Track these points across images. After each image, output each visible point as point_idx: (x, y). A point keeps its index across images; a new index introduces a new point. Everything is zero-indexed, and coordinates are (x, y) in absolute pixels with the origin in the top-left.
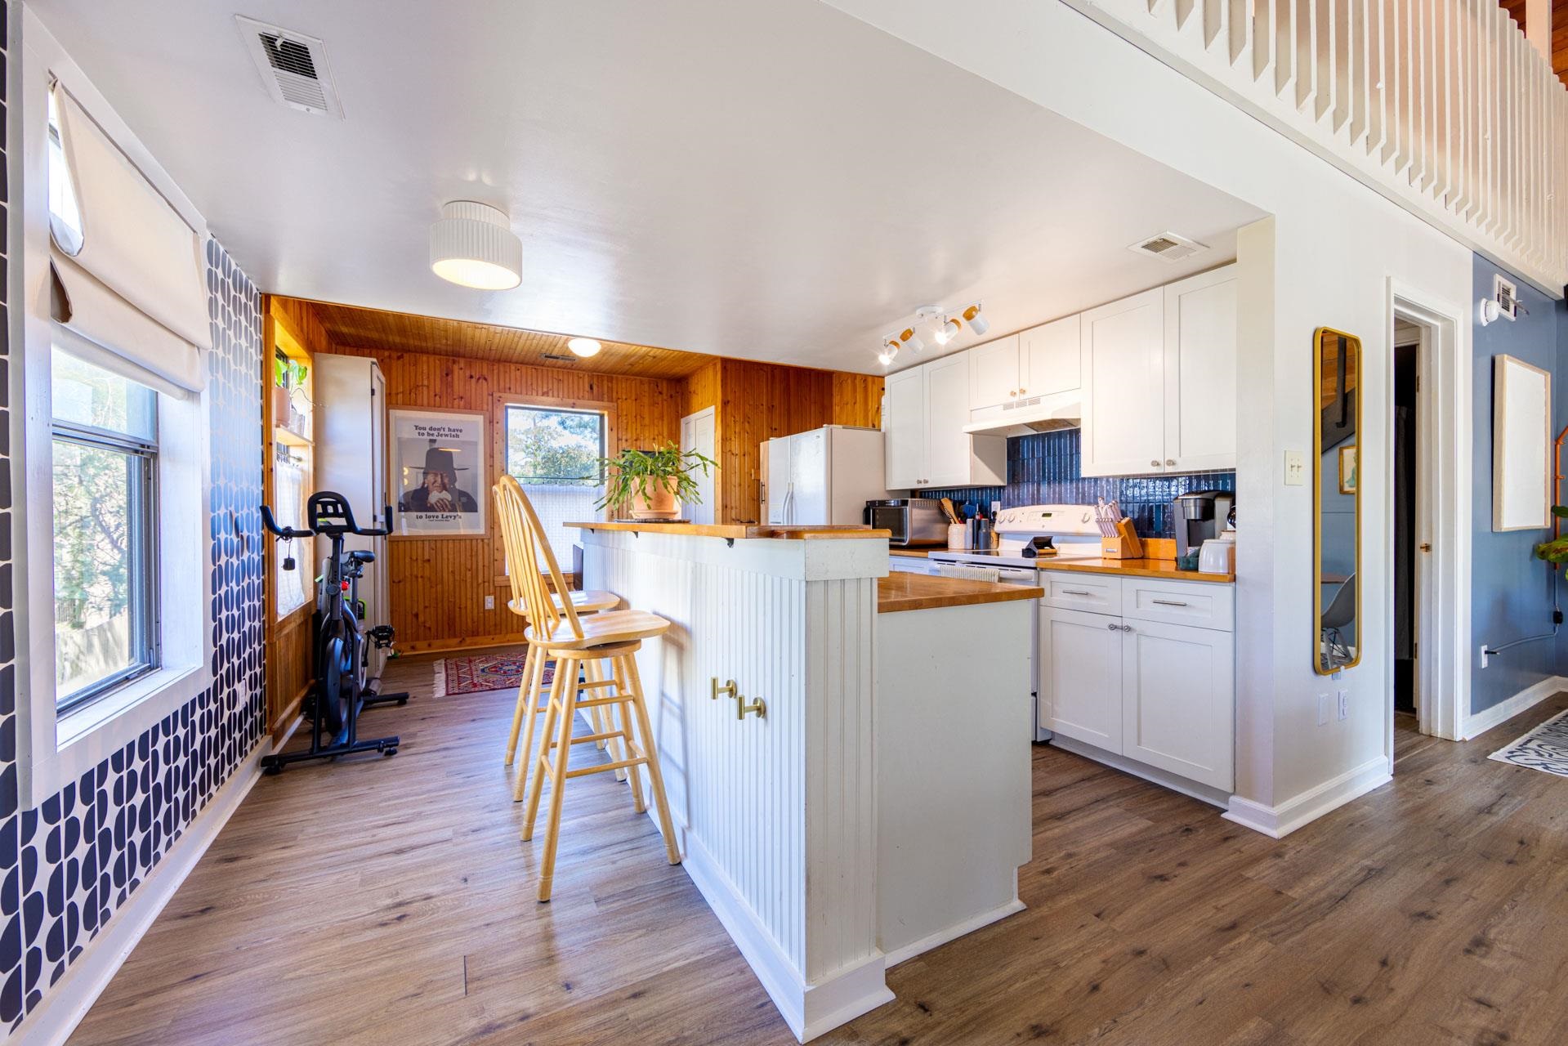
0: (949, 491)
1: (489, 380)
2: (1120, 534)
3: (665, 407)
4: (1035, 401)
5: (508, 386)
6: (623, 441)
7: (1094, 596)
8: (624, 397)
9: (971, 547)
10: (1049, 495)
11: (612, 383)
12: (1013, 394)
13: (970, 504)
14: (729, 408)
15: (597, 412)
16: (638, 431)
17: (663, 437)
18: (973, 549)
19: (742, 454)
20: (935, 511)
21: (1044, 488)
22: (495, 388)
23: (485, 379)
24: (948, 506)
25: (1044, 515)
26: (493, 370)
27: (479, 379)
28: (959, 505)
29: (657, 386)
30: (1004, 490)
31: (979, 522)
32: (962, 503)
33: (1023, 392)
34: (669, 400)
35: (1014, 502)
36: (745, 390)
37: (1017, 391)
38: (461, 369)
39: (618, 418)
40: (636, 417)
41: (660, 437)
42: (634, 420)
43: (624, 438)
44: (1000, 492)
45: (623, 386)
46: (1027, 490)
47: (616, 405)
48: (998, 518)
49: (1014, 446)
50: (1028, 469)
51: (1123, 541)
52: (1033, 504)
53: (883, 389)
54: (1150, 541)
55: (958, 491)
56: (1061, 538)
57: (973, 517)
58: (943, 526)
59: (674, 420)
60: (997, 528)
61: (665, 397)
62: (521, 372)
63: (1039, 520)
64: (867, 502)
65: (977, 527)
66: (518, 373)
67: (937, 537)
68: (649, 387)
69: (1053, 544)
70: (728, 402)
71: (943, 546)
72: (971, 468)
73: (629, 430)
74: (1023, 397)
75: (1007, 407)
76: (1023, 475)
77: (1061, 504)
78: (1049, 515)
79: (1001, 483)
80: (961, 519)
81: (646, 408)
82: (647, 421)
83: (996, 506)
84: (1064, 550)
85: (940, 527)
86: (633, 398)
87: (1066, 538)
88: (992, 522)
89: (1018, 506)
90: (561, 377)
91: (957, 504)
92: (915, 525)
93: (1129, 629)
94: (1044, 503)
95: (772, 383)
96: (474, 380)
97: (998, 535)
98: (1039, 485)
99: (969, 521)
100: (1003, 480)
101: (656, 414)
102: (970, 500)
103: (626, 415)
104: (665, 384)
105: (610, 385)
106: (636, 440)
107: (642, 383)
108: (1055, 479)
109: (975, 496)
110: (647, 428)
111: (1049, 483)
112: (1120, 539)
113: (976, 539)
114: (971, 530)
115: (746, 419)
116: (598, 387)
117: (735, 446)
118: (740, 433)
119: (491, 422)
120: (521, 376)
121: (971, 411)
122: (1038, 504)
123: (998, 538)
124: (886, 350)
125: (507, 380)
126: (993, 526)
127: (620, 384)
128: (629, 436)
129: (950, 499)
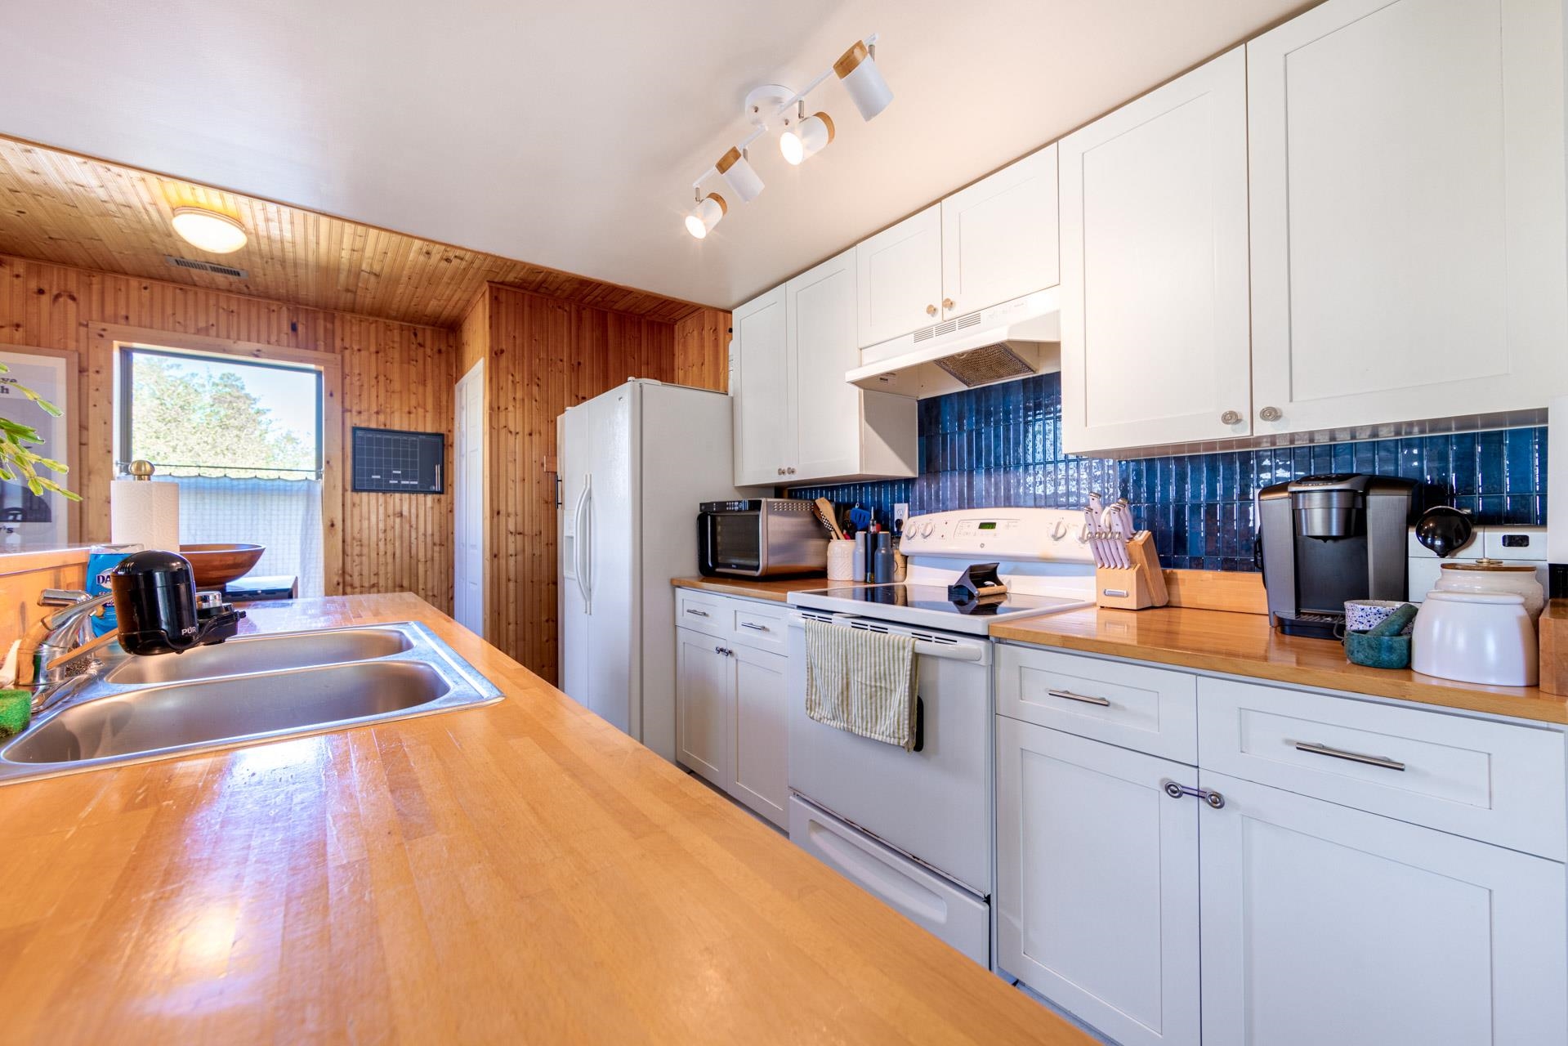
0: (827, 487)
1: (81, 298)
2: (1132, 563)
3: (429, 368)
4: (972, 319)
5: (123, 313)
6: (354, 413)
7: (1123, 709)
8: (356, 348)
9: (863, 579)
10: (988, 492)
11: (333, 323)
12: (932, 310)
13: (861, 507)
14: (504, 361)
15: (312, 366)
16: (382, 400)
17: (426, 411)
18: (866, 581)
19: (527, 431)
20: (808, 519)
21: (980, 481)
22: (95, 315)
23: (73, 299)
24: (827, 510)
25: (983, 526)
26: (91, 284)
27: (57, 297)
28: (845, 510)
29: (415, 335)
30: (913, 485)
31: (875, 537)
32: (850, 506)
33: (949, 304)
34: (436, 356)
35: (930, 504)
36: (531, 336)
37: (938, 305)
38: (18, 276)
39: (343, 378)
40: (376, 378)
41: (421, 411)
42: (374, 382)
43: (355, 409)
44: (907, 488)
45: (354, 329)
46: (951, 484)
47: (339, 357)
48: (905, 529)
49: (931, 412)
50: (953, 449)
51: (1141, 575)
52: (961, 507)
53: (731, 330)
54: (1180, 573)
55: (843, 487)
56: (1011, 565)
57: (866, 529)
58: (821, 543)
59: (444, 387)
60: (905, 546)
61: (429, 351)
62: (152, 294)
63: (975, 535)
64: (701, 504)
65: (872, 545)
66: (146, 293)
67: (812, 562)
68: (401, 335)
69: (1000, 577)
70: (502, 351)
71: (817, 576)
72: (861, 447)
73: (365, 395)
74: (949, 314)
75: (921, 335)
76: (944, 460)
77: (1010, 506)
78: (992, 525)
79: (907, 473)
80: (848, 533)
81: (396, 365)
82: (397, 386)
83: (901, 510)
84: (1017, 586)
85: (815, 544)
86: (373, 349)
87: (1022, 565)
88: (896, 536)
89: (937, 510)
90: (234, 307)
91: (840, 509)
92: (773, 540)
93: (1217, 801)
94: (980, 506)
95: (578, 328)
96: (45, 299)
97: (905, 558)
98: (970, 472)
99: (860, 535)
100: (913, 470)
101: (413, 377)
102: (861, 503)
103: (360, 374)
104: (428, 333)
105: (329, 326)
106: (377, 413)
107: (388, 328)
108: (997, 465)
109: (868, 497)
110: (396, 396)
111: (988, 470)
112: (1133, 573)
113: (870, 565)
114: (862, 550)
115: (534, 379)
116: (307, 328)
117: (514, 419)
118: (523, 400)
119: (82, 371)
120: (152, 299)
121: (861, 349)
122: (970, 507)
123: (906, 563)
124: (700, 208)
125: (122, 302)
126: (898, 543)
127: (347, 328)
128: (364, 406)
129: (831, 501)
